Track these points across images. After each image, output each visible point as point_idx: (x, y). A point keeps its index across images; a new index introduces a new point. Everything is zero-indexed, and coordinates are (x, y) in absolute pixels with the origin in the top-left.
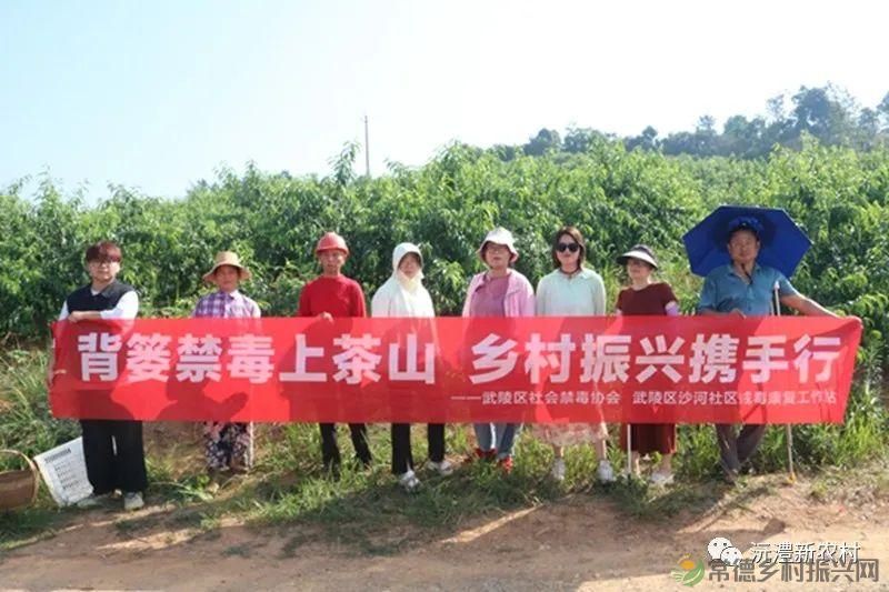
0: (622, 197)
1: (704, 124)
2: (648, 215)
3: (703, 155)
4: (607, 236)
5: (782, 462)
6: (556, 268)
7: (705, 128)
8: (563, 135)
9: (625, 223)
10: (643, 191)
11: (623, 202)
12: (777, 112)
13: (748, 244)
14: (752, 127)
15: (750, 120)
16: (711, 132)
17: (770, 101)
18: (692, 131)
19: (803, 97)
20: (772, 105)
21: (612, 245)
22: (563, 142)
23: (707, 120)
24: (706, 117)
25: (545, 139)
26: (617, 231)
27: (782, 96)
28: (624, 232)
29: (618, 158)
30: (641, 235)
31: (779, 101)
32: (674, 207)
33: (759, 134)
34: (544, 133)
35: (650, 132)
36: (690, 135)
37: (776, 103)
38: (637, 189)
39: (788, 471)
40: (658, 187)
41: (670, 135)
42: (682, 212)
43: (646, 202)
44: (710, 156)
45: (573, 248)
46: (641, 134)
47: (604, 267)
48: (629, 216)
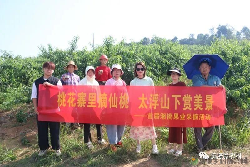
0: (165, 55)
1: (191, 36)
2: (173, 61)
3: (191, 45)
4: (160, 67)
5: (218, 145)
6: (136, 77)
7: (191, 37)
8: (151, 39)
9: (166, 63)
10: (172, 53)
11: (166, 57)
12: (212, 32)
13: (206, 67)
14: (205, 37)
15: (204, 35)
16: (193, 38)
17: (210, 29)
18: (188, 38)
19: (220, 28)
20: (211, 30)
21: (162, 70)
22: (151, 41)
23: (192, 35)
24: (192, 34)
25: (146, 40)
26: (164, 66)
27: (214, 28)
28: (166, 66)
29: (164, 43)
30: (171, 67)
31: (213, 29)
32: (182, 58)
33: (207, 39)
34: (145, 38)
35: (176, 38)
36: (187, 39)
37: (212, 30)
38: (170, 53)
39: (220, 149)
40: (176, 52)
41: (182, 39)
42: (184, 60)
43: (173, 57)
44: (193, 45)
45: (142, 69)
46: (173, 39)
47: (159, 77)
48: (167, 61)
